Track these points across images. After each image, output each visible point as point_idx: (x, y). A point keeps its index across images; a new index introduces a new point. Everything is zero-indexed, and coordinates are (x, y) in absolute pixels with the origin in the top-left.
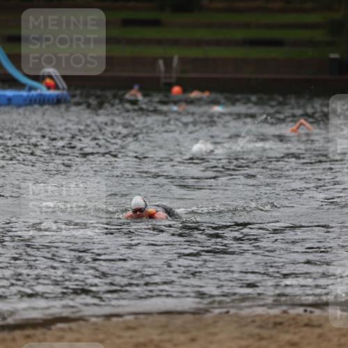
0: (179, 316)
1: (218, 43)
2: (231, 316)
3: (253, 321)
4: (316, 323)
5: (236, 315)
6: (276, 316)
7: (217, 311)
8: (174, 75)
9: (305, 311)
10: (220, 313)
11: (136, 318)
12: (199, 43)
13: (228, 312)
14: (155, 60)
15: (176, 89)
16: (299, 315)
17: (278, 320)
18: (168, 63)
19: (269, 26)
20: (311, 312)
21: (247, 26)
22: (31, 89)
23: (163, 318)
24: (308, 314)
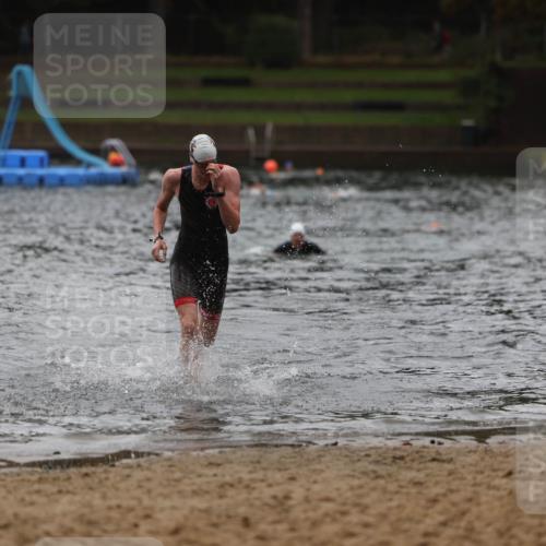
0: (276, 449)
1: (323, 107)
2: (340, 448)
3: (368, 455)
4: (444, 457)
5: (346, 447)
6: (395, 449)
7: (322, 443)
8: (268, 147)
9: (433, 442)
10: (327, 445)
11: (221, 452)
12: (298, 107)
13: (336, 444)
14: (242, 130)
15: (270, 164)
16: (424, 447)
17: (398, 453)
18: (260, 131)
19: (386, 86)
20: (440, 444)
21: (359, 85)
22: (89, 165)
23: (254, 452)
24: (436, 445)
